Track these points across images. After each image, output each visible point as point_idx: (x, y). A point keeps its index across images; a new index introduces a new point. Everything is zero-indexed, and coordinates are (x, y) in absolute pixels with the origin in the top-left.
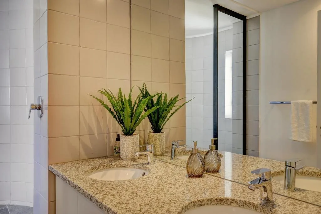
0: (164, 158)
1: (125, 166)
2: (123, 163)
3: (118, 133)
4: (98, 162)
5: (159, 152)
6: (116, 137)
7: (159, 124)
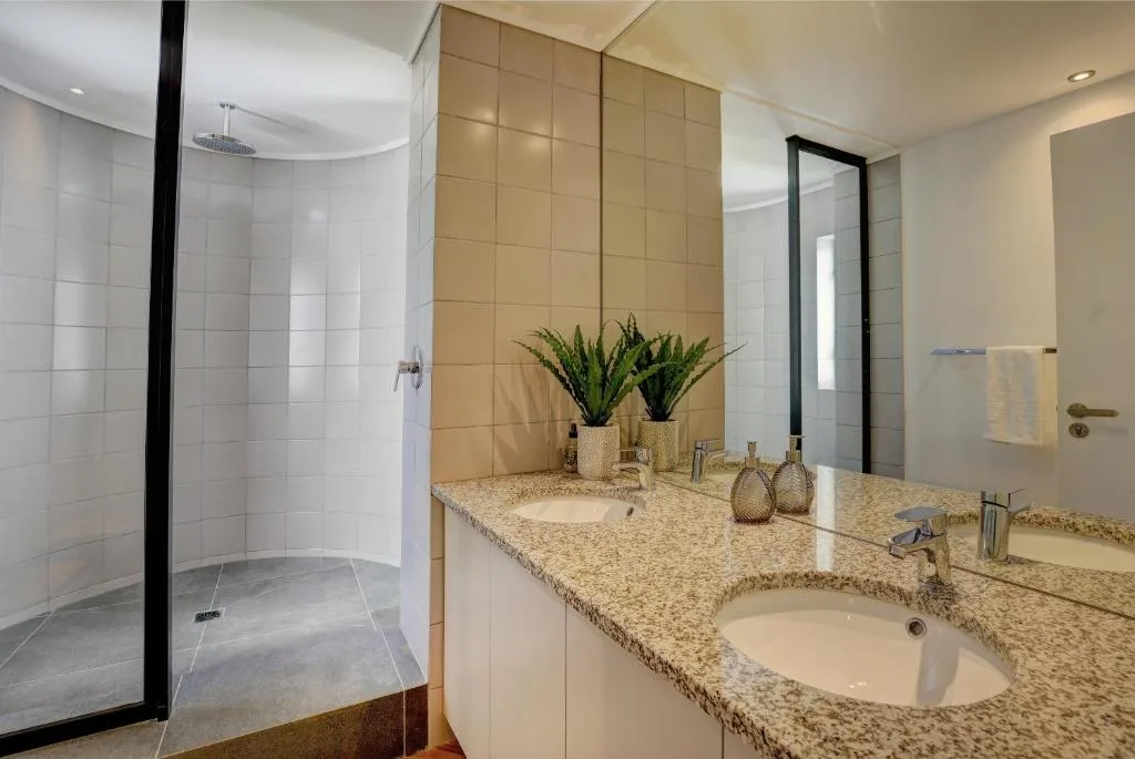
0: (678, 478)
1: (590, 492)
2: (585, 485)
3: (573, 422)
4: (529, 483)
5: (663, 464)
6: (568, 429)
7: (664, 401)
